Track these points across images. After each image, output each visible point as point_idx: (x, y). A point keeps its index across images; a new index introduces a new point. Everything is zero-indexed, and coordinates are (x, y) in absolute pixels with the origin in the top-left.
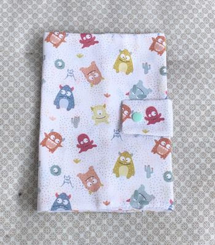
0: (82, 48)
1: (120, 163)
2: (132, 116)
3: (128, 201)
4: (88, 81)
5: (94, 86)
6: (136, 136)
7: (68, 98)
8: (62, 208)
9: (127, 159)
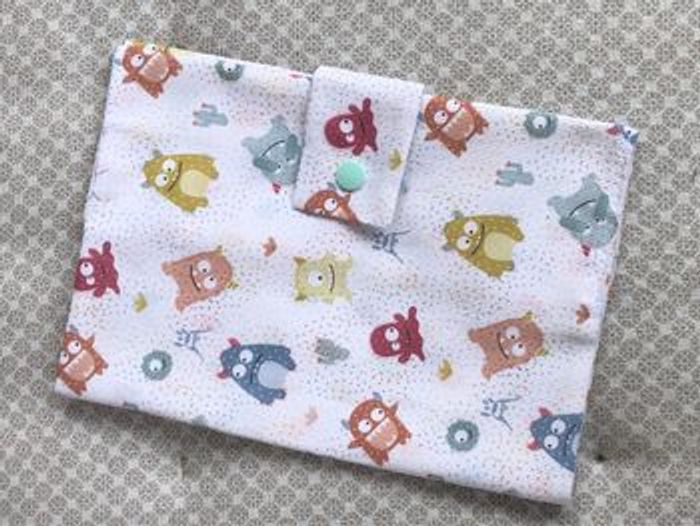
0: (118, 291)
1: (474, 254)
2: (344, 190)
3: (586, 251)
4: (217, 292)
5: (234, 279)
6: (404, 190)
7: (257, 360)
8: (571, 440)
9: (467, 231)
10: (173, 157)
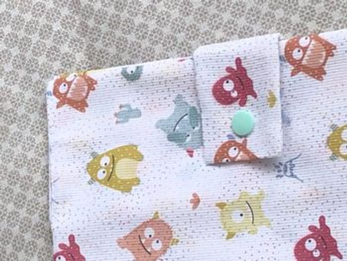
10: (107, 154)
